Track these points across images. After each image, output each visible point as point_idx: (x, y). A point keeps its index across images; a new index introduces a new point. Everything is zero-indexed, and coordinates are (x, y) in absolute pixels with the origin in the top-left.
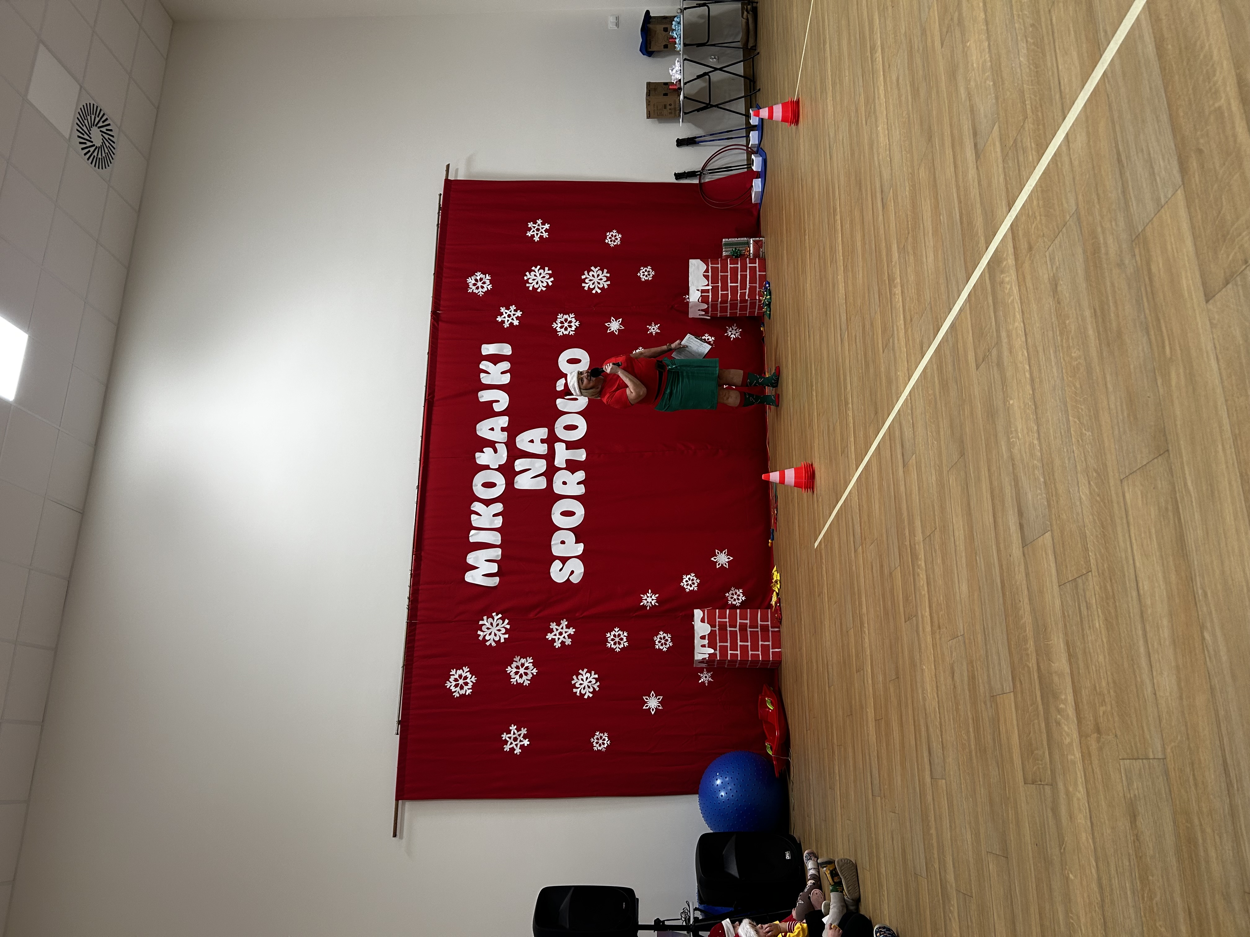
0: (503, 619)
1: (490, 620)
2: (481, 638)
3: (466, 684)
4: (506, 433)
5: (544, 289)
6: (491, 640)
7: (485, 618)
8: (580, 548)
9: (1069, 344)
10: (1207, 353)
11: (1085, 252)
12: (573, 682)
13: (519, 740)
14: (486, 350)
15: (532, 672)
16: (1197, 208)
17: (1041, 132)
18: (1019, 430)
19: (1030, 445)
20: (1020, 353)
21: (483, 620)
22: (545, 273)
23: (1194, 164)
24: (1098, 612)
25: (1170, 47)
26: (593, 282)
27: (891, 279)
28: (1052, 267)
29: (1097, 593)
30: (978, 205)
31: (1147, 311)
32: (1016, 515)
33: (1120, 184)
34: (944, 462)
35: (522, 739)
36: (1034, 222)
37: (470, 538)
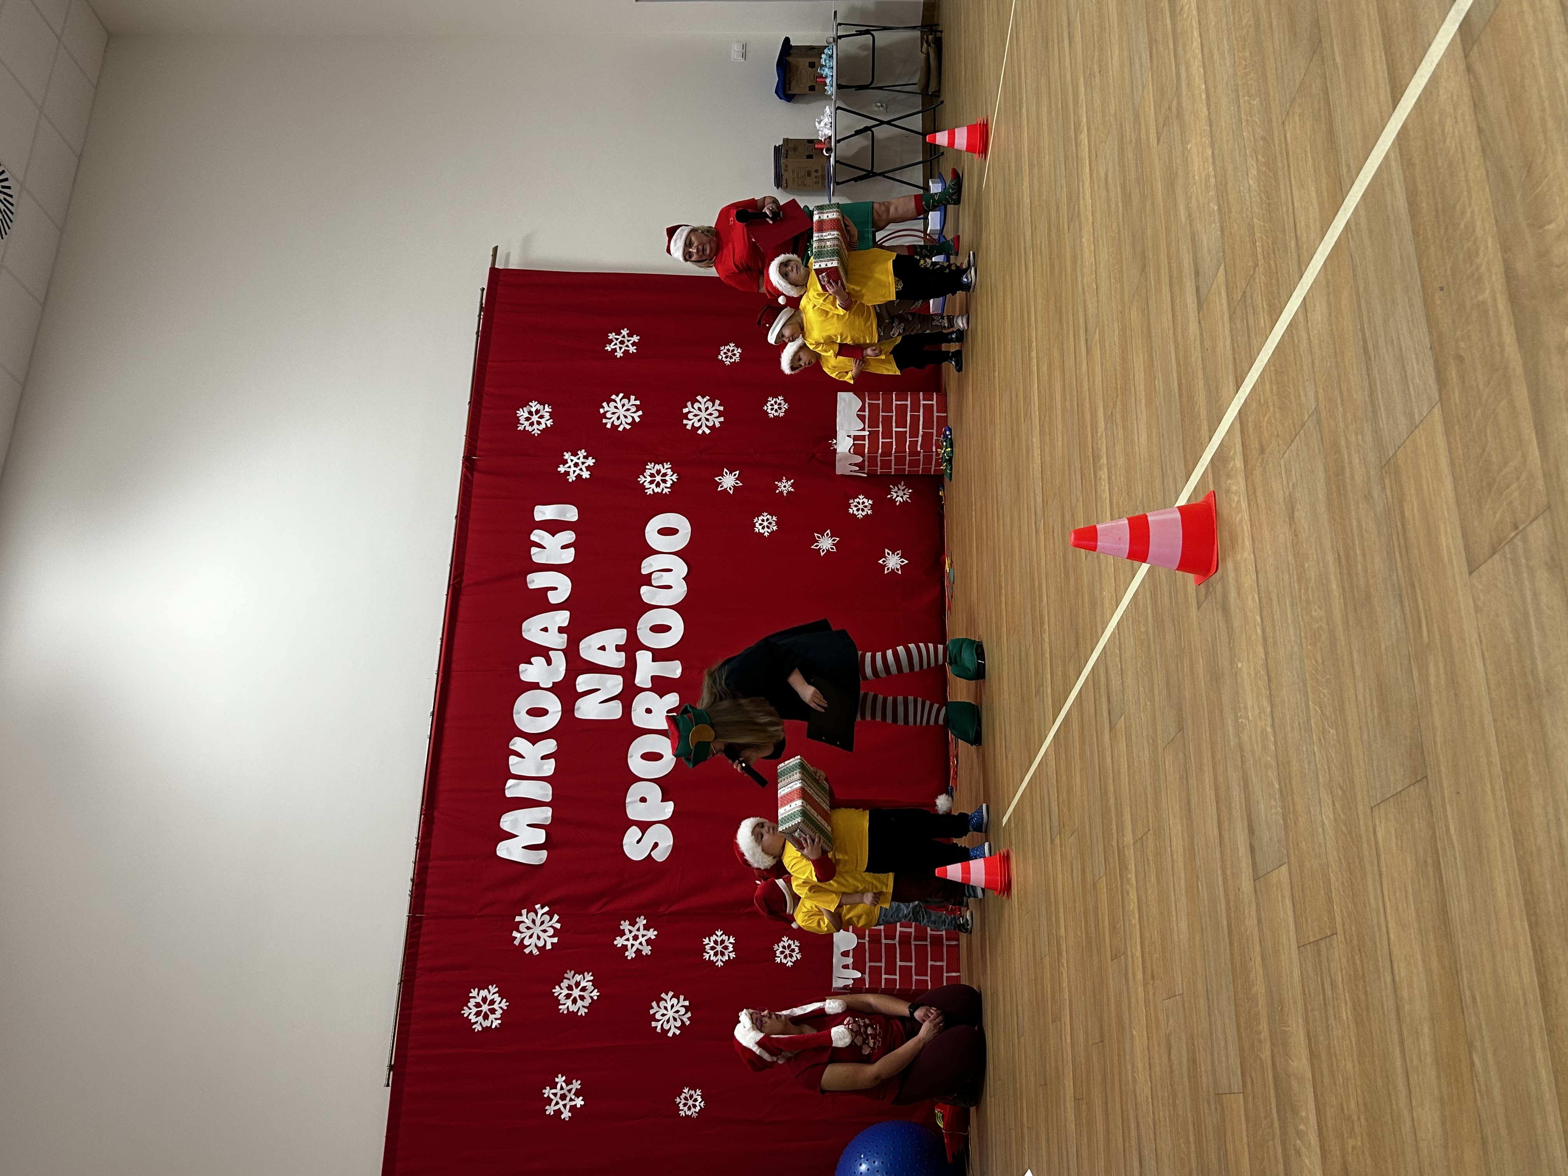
0: (551, 914)
1: (532, 915)
2: (517, 942)
3: (493, 1011)
4: (565, 636)
5: (628, 427)
6: (532, 946)
7: (524, 912)
8: (669, 809)
9: (1309, 599)
10: (1471, 646)
11: (1326, 470)
12: (652, 1012)
13: (568, 1099)
14: (540, 514)
15: (592, 995)
16: (1458, 439)
17: (1275, 288)
18: (1249, 707)
19: (1262, 732)
20: (1250, 598)
21: (521, 915)
22: (631, 403)
23: (1453, 374)
24: (1345, 996)
25: (1424, 205)
26: (698, 418)
27: (1096, 458)
28: (1288, 483)
29: (1343, 966)
30: (1200, 375)
31: (1400, 572)
32: (1246, 831)
33: (1366, 384)
34: (1159, 733)
35: (573, 1097)
36: (1266, 414)
37: (506, 791)
